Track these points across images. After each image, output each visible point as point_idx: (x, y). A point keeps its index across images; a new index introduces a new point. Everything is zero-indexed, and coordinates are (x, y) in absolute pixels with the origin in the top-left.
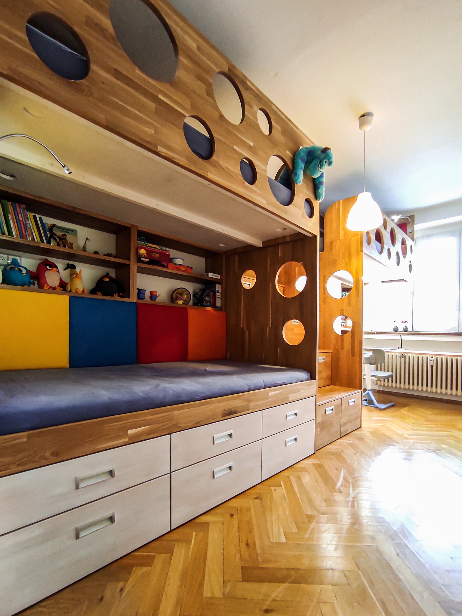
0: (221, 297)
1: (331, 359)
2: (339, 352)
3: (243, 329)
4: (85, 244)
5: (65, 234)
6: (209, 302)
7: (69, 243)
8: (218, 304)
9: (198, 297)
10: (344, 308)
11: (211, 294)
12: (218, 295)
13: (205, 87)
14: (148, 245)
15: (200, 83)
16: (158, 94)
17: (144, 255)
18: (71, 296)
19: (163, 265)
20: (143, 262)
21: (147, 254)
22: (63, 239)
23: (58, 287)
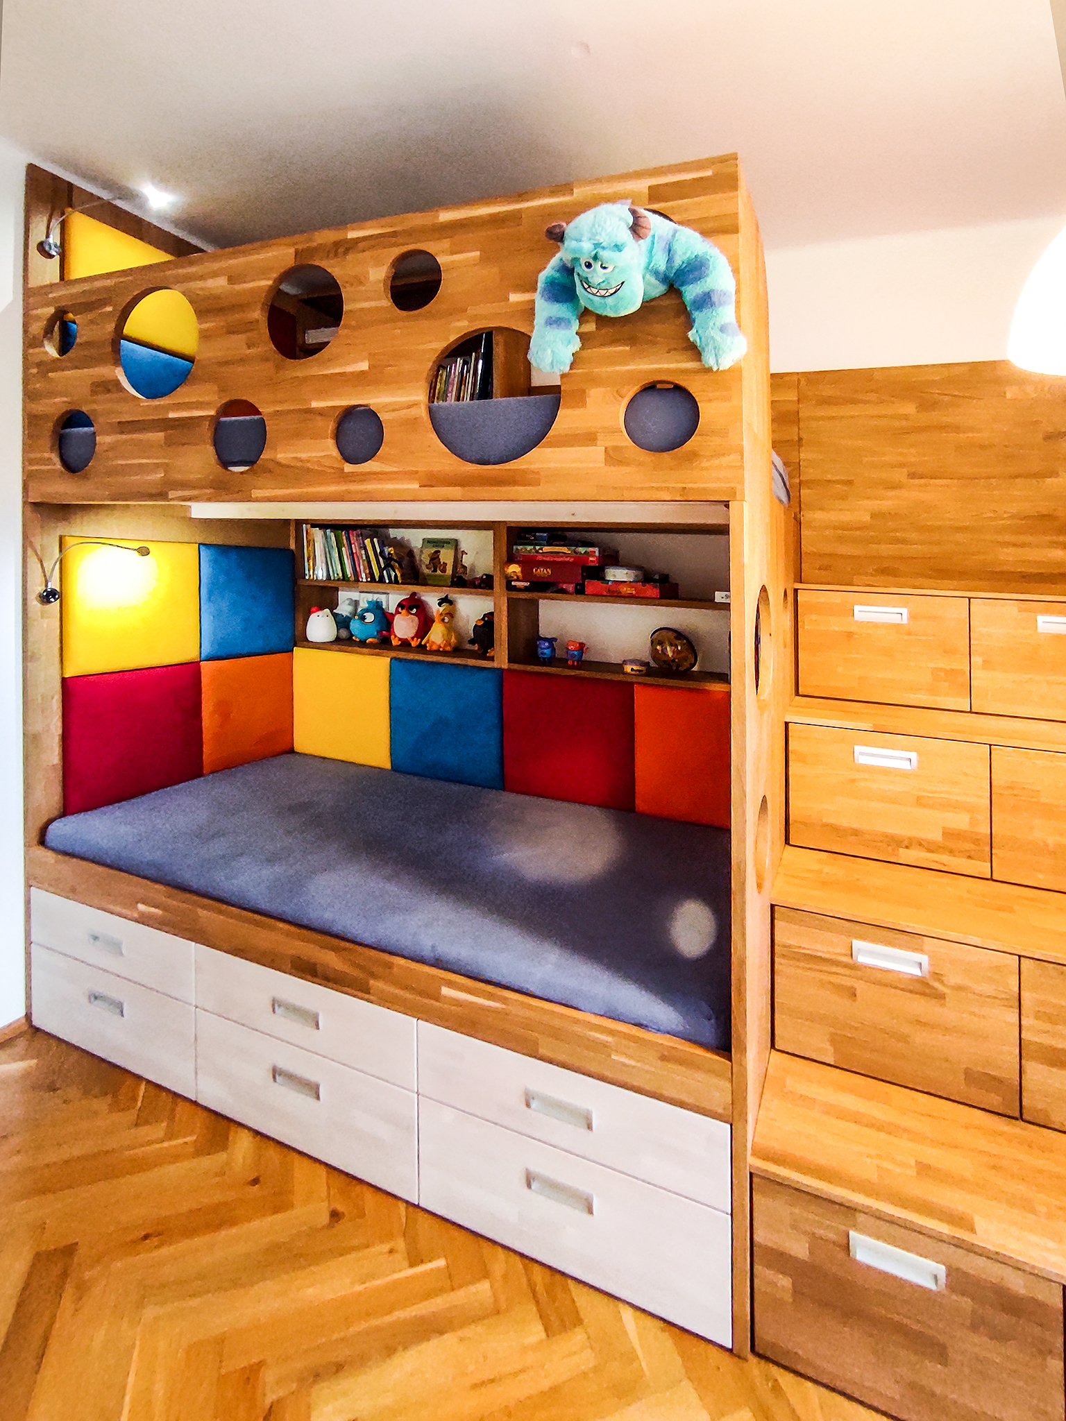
5: (439, 549)
7: (442, 563)
13: (242, 337)
14: (542, 549)
15: (235, 337)
16: (168, 413)
17: (518, 577)
18: (393, 659)
19: (563, 589)
20: (516, 590)
21: (522, 572)
22: (435, 558)
23: (413, 638)
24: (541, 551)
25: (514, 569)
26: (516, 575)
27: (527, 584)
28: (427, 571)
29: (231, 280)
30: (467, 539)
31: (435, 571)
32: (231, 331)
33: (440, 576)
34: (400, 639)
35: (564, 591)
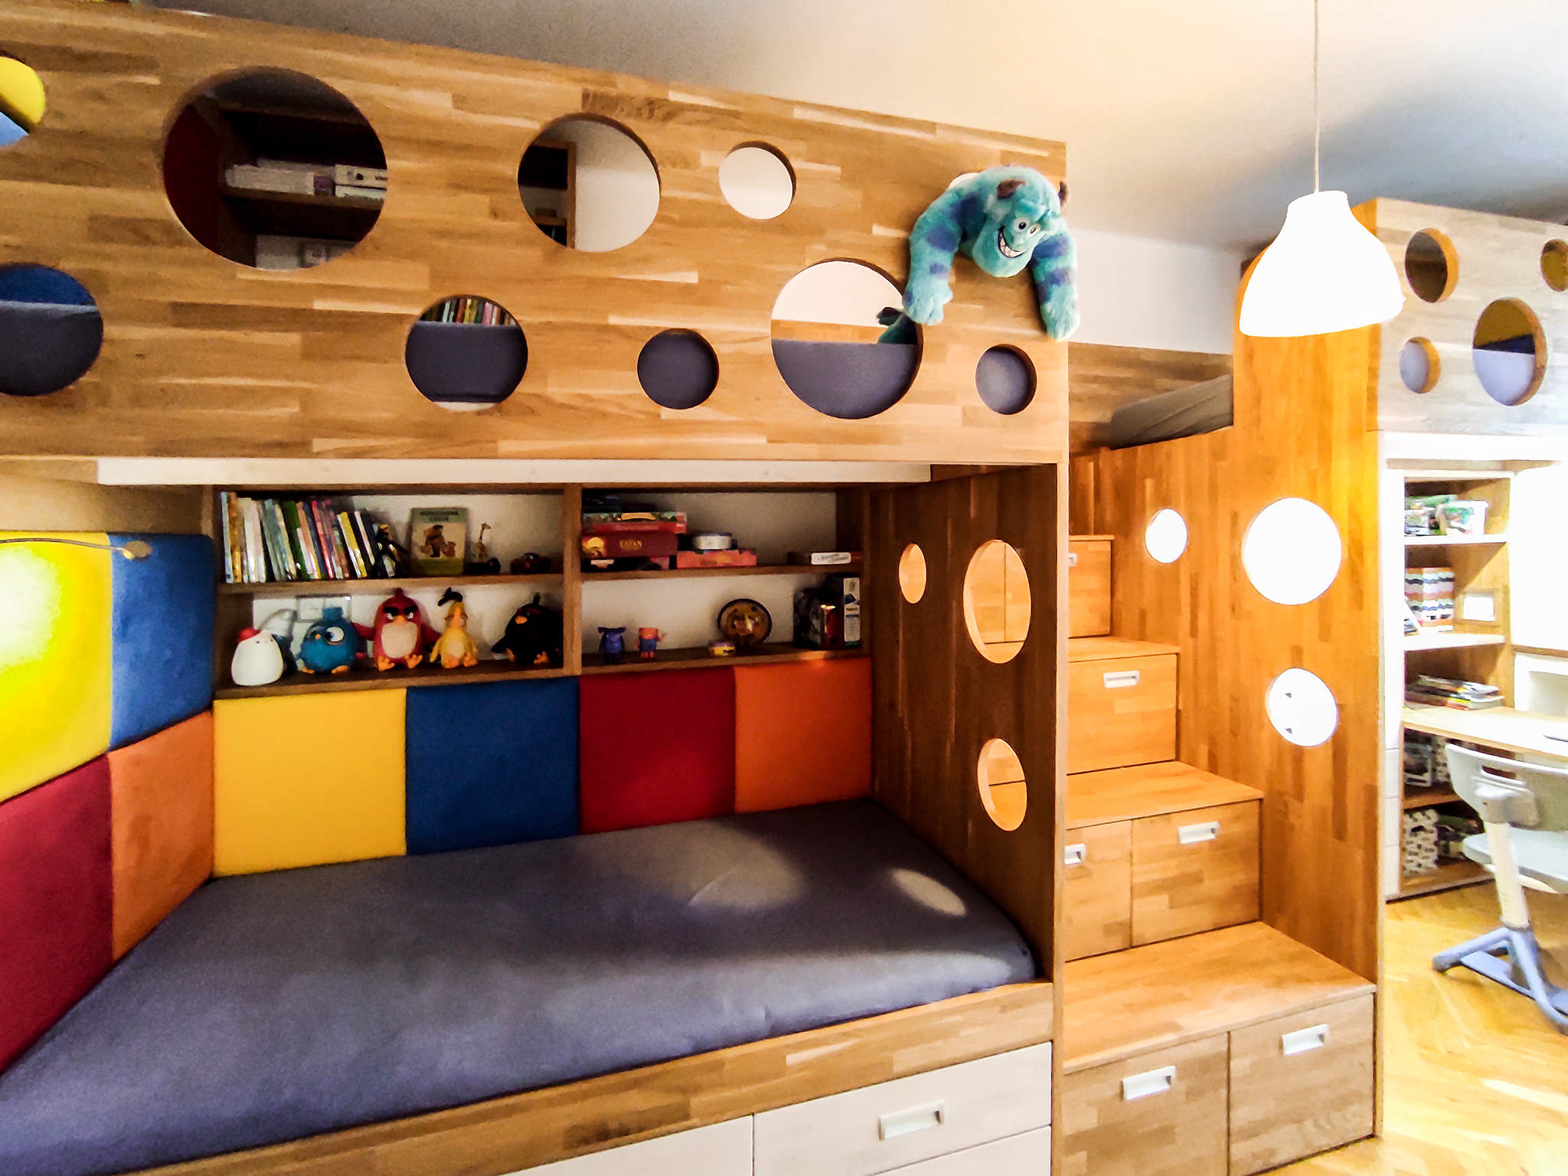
0: (858, 612)
1: (1255, 825)
2: (1287, 803)
3: (902, 722)
4: (480, 538)
5: (439, 523)
6: (818, 633)
8: (852, 633)
9: (801, 612)
10: (1304, 643)
12: (848, 609)
13: (484, 200)
14: (620, 516)
15: (465, 198)
16: (311, 301)
17: (600, 553)
18: (411, 690)
19: (656, 564)
20: (597, 570)
21: (607, 546)
22: (434, 537)
23: (411, 656)
24: (619, 519)
25: (595, 543)
26: (598, 552)
27: (611, 562)
28: (421, 556)
29: (459, 101)
30: (480, 507)
31: (436, 554)
32: (458, 185)
33: (443, 562)
34: (392, 660)
35: (657, 567)
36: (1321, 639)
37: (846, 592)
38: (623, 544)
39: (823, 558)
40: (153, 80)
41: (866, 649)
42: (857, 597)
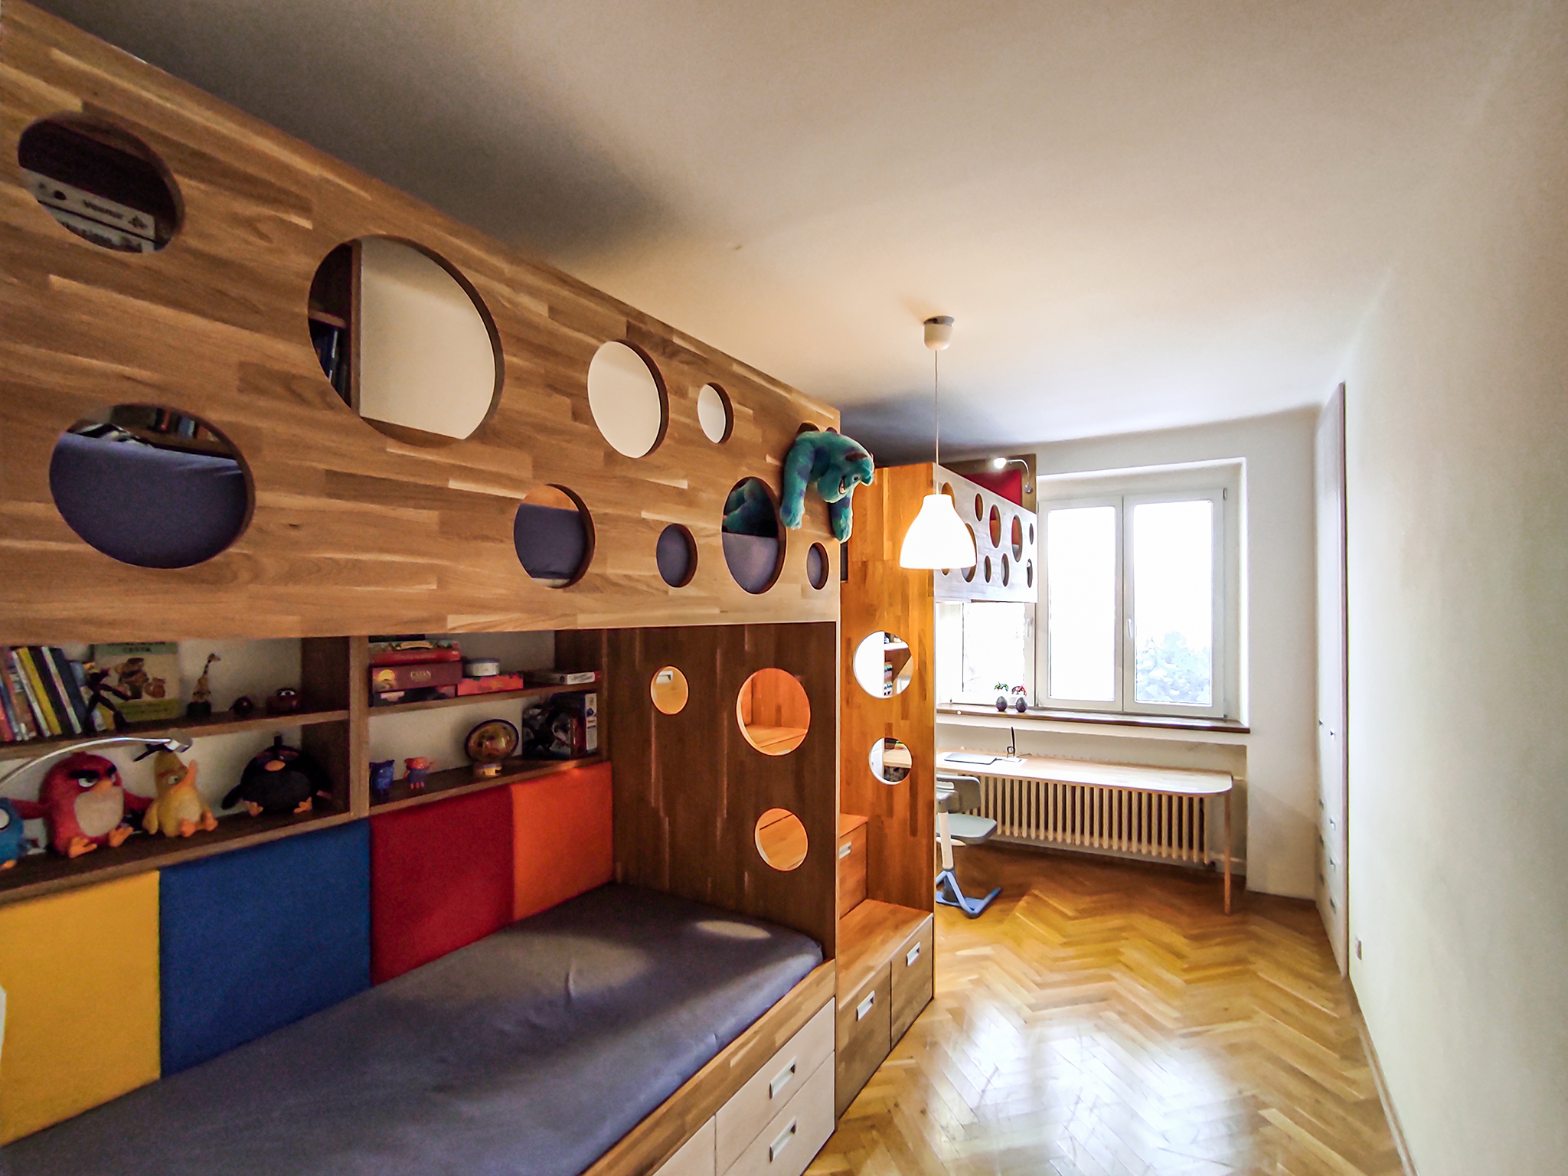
0: (598, 723)
1: (865, 840)
2: (883, 822)
3: (656, 811)
4: (205, 672)
5: (139, 656)
6: (567, 745)
7: (150, 681)
8: (591, 744)
9: (537, 728)
10: (893, 722)
11: (573, 724)
12: (589, 722)
13: (568, 402)
16: (446, 480)
17: (391, 686)
18: (164, 870)
19: (443, 694)
20: (387, 703)
21: (398, 679)
22: (131, 672)
23: (116, 831)
24: (399, 648)
25: (386, 676)
26: (389, 684)
27: (402, 694)
29: (553, 312)
31: (138, 696)
32: (551, 386)
33: (149, 705)
34: (93, 840)
35: (442, 697)
36: (902, 719)
37: (587, 706)
38: (414, 675)
39: (576, 678)
40: (307, 224)
41: (605, 754)
42: (595, 711)
